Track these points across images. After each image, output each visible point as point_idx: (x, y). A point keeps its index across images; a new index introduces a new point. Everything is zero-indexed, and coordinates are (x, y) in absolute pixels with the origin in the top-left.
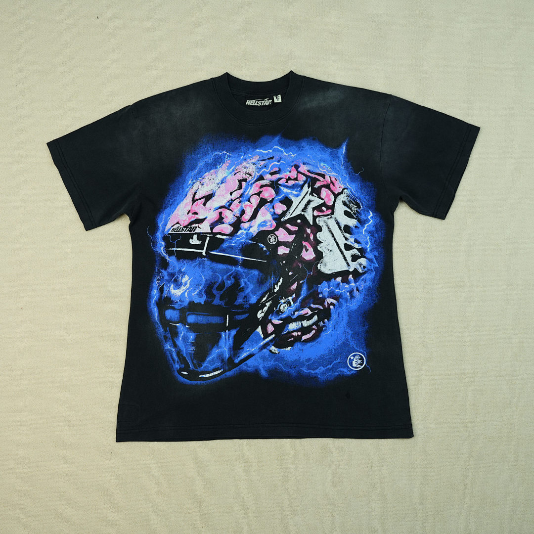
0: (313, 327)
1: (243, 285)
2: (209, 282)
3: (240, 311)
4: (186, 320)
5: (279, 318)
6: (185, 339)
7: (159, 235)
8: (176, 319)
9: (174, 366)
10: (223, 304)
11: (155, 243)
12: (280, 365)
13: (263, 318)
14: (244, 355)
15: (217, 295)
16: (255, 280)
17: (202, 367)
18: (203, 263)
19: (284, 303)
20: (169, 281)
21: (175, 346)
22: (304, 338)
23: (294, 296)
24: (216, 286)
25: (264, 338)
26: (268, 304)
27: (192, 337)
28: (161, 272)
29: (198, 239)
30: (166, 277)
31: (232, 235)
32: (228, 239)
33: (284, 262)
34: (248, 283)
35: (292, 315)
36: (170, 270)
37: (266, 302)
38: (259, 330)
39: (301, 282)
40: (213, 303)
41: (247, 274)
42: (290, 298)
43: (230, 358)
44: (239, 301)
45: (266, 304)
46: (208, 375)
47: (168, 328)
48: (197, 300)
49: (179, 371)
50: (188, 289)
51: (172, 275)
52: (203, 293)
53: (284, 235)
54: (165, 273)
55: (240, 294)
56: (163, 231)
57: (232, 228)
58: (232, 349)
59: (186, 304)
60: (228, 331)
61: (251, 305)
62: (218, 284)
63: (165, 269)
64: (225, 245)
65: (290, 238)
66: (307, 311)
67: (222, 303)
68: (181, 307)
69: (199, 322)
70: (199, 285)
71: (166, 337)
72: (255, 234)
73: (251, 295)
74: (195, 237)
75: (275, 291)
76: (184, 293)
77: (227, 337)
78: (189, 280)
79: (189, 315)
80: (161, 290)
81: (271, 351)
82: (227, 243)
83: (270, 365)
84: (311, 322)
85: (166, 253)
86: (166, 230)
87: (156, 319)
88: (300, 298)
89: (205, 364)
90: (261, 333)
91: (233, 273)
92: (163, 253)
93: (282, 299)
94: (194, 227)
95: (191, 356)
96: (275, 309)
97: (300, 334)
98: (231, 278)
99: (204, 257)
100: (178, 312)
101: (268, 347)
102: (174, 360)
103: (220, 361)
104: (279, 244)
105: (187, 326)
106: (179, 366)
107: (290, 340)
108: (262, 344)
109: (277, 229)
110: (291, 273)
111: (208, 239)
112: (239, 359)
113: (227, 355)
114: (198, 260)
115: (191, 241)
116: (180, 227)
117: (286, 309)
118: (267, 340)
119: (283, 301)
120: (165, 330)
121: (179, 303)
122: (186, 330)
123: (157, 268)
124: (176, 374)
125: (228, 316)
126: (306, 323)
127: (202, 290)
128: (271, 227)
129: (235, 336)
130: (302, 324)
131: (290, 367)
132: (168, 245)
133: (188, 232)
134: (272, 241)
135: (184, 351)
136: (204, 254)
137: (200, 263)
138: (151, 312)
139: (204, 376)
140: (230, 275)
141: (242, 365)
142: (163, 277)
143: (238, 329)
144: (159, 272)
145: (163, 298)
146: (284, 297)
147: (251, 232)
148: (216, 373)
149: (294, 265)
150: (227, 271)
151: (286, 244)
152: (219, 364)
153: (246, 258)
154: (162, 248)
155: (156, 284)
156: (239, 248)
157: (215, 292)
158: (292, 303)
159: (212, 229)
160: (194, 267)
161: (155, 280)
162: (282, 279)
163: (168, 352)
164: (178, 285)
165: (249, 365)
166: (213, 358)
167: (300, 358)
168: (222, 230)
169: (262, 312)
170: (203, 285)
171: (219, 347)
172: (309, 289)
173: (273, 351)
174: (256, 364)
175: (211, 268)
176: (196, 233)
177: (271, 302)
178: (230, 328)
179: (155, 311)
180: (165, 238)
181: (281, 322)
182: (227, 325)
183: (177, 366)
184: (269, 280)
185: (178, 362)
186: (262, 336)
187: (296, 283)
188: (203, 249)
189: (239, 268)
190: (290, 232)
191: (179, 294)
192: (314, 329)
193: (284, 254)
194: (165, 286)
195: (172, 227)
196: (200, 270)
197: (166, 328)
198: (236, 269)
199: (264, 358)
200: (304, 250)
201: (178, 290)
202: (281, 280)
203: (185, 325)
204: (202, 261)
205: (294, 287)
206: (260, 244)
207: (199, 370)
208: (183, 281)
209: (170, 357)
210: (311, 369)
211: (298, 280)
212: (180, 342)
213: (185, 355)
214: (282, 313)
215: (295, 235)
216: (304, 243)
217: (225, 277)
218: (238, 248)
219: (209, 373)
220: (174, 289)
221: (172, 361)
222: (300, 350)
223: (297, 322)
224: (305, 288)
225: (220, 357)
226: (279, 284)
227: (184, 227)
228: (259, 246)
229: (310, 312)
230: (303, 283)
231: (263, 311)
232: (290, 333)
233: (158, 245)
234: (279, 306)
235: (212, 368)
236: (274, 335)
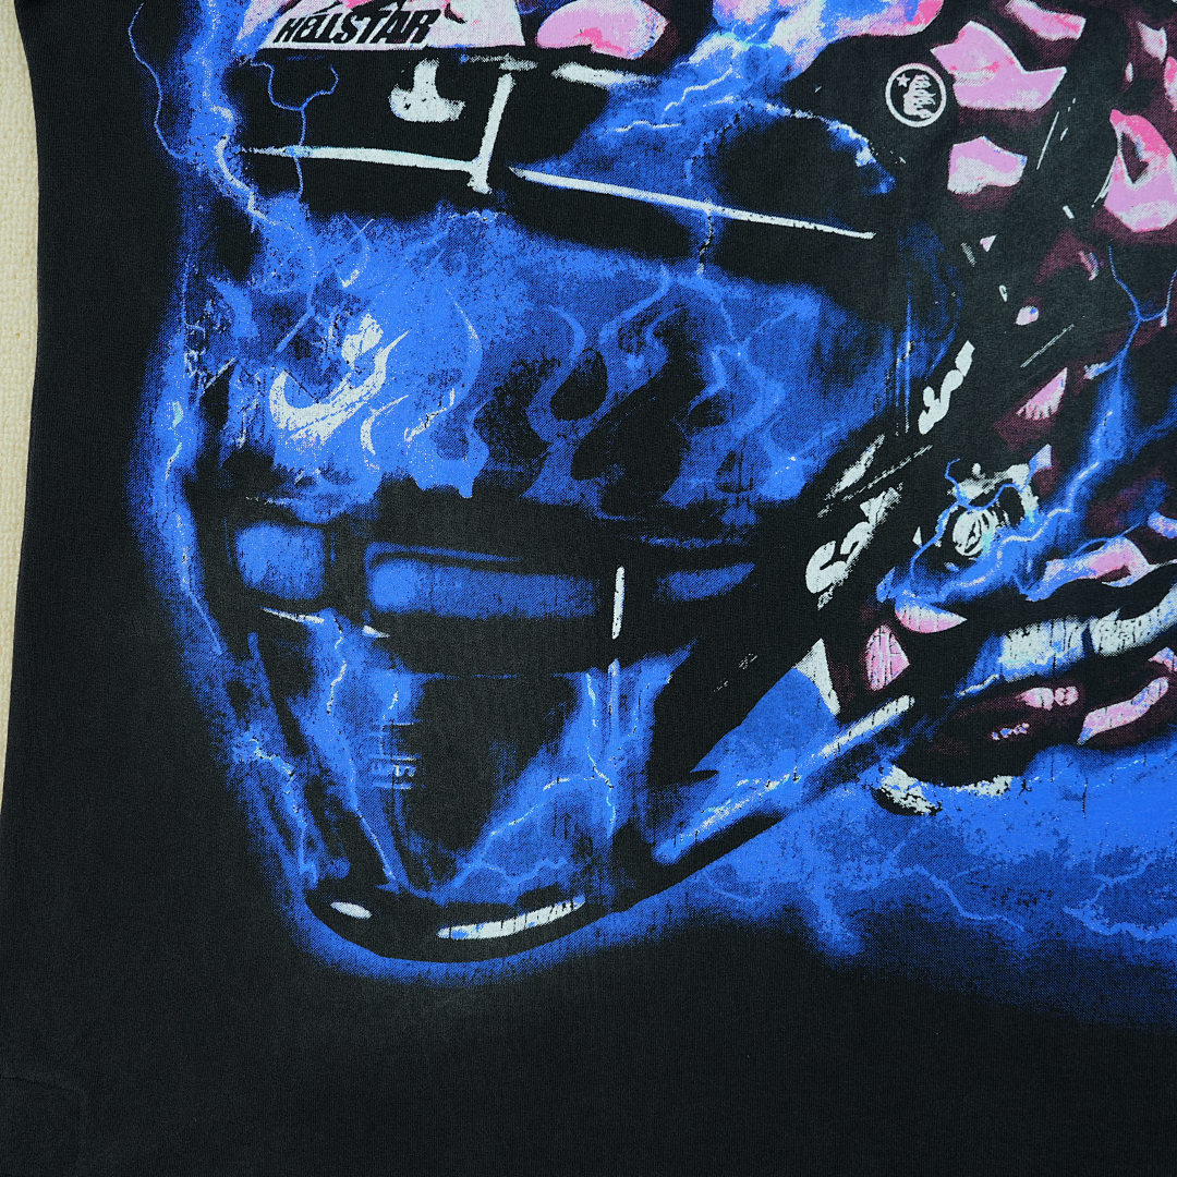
0: (1158, 658)
1: (719, 383)
2: (504, 362)
3: (698, 543)
4: (365, 590)
5: (943, 597)
6: (356, 706)
7: (203, 63)
8: (301, 583)
9: (287, 864)
10: (593, 501)
11: (177, 112)
12: (940, 884)
13: (839, 590)
14: (714, 816)
15: (559, 444)
16: (798, 353)
17: (458, 882)
18: (472, 241)
19: (979, 501)
20: (261, 351)
21: (296, 744)
22: (1099, 721)
23: (1044, 458)
24: (549, 388)
25: (846, 718)
26: (875, 508)
27: (396, 693)
28: (215, 296)
29: (445, 88)
30: (245, 326)
31: (660, 62)
32: (633, 91)
33: (987, 243)
34: (755, 373)
35: (1025, 578)
36: (268, 280)
37: (863, 491)
38: (815, 665)
39: (1092, 372)
40: (529, 493)
41: (748, 317)
42: (1019, 474)
43: (628, 835)
44: (694, 482)
45: (864, 506)
46: (491, 930)
47: (252, 638)
48: (430, 472)
49: (320, 900)
50: (375, 402)
51: (278, 313)
52: (469, 431)
53: (994, 67)
54: (235, 300)
55: (701, 439)
56: (227, 42)
57: (661, 23)
58: (641, 780)
59: (363, 491)
60: (623, 666)
61: (767, 510)
62: (561, 374)
63: (240, 274)
64: (614, 129)
65: (1034, 90)
66: (1123, 558)
67: (588, 494)
68: (334, 511)
69: (446, 608)
70: (445, 380)
71: (239, 695)
72: (804, 60)
73: (769, 447)
74: (425, 73)
75: (926, 424)
76: (349, 428)
77: (613, 701)
78: (383, 343)
79: (380, 559)
80: (214, 406)
81: (883, 799)
82: (623, 114)
83: (874, 883)
84: (1143, 627)
85: (247, 176)
86: (247, 29)
87: (185, 581)
88: (1083, 475)
89: (476, 863)
90: (824, 684)
91: (655, 309)
92: (228, 176)
93: (964, 474)
94: (419, 14)
95: (389, 810)
96: (917, 540)
97: (1071, 696)
98: (649, 336)
99: (480, 201)
100: (313, 542)
101: (868, 776)
102: (287, 832)
103: (568, 849)
104: (961, 123)
105: (368, 630)
106: (322, 866)
107: (1006, 732)
108: (829, 750)
109: (945, 28)
110: (1026, 316)
111: (505, 86)
112: (686, 839)
113: (609, 816)
114: (443, 224)
115: (398, 101)
116: (331, 13)
117: (985, 544)
118: (864, 727)
119: (968, 490)
120: (238, 652)
121: (324, 486)
122: (361, 657)
123: (189, 267)
124: (301, 912)
125: (621, 571)
126: (1112, 634)
127: (462, 408)
128: (910, 18)
129: (664, 703)
130: (1087, 637)
131: (1001, 899)
132: (258, 126)
133: (383, 45)
134: (917, 106)
135: (352, 780)
136: (480, 184)
137: (451, 244)
138: (154, 536)
139: (470, 932)
140: (642, 321)
141: (705, 875)
142: (224, 323)
143: (683, 655)
144: (202, 292)
145: (224, 455)
146: (977, 468)
147: (778, 50)
148: (543, 916)
149: (1053, 263)
150: (625, 292)
151: (1002, 128)
152: (557, 864)
153: (744, 216)
154: (223, 143)
155: (181, 366)
156: (700, 152)
157: (543, 423)
158: (1029, 502)
159: (531, 25)
160: (416, 265)
161: (178, 341)
162: (968, 348)
163: (251, 784)
164: (318, 375)
165: (743, 876)
166: (526, 831)
167: (1063, 844)
168: (595, 33)
169: (838, 557)
170: (470, 378)
171: (559, 765)
172: (1142, 414)
173: (897, 796)
174: (789, 873)
175: (522, 273)
176: (430, 53)
177: (893, 494)
178: (631, 651)
179: (177, 530)
180: (240, 81)
181: (956, 620)
182: (616, 629)
183: (305, 867)
184: (887, 355)
185: (310, 844)
186: (833, 705)
187: (1063, 375)
188: (471, 153)
189: (699, 280)
190: (1031, 52)
191: (324, 430)
192: (1160, 671)
193: (989, 189)
194: (235, 383)
195: (283, 10)
196: (446, 287)
197: (244, 639)
198: (682, 280)
199: (838, 842)
200: (1119, 165)
201: (317, 409)
202: (965, 358)
203: (357, 622)
204: (468, 228)
205: (1046, 401)
206: (835, 126)
207: (441, 895)
208: (349, 353)
209: (264, 814)
210: (1137, 919)
211: (1068, 355)
212: (323, 724)
213: (354, 804)
214: (964, 563)
215: (1064, 70)
216: (1122, 125)
217: (608, 332)
218: (694, 146)
219: (501, 913)
220: (292, 402)
221: (274, 837)
222: (1067, 796)
223: (1058, 627)
224: (1112, 414)
225: (569, 822)
226: (953, 381)
227: (359, 12)
228: (831, 137)
229: (1140, 567)
230: (1102, 377)
231: (844, 550)
232: (1009, 690)
233: (198, 127)
234: (944, 521)
235: (514, 885)
236: (904, 703)
